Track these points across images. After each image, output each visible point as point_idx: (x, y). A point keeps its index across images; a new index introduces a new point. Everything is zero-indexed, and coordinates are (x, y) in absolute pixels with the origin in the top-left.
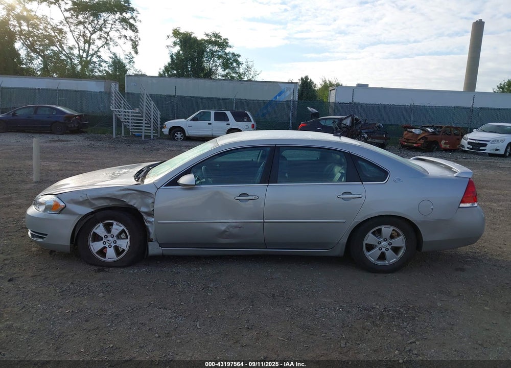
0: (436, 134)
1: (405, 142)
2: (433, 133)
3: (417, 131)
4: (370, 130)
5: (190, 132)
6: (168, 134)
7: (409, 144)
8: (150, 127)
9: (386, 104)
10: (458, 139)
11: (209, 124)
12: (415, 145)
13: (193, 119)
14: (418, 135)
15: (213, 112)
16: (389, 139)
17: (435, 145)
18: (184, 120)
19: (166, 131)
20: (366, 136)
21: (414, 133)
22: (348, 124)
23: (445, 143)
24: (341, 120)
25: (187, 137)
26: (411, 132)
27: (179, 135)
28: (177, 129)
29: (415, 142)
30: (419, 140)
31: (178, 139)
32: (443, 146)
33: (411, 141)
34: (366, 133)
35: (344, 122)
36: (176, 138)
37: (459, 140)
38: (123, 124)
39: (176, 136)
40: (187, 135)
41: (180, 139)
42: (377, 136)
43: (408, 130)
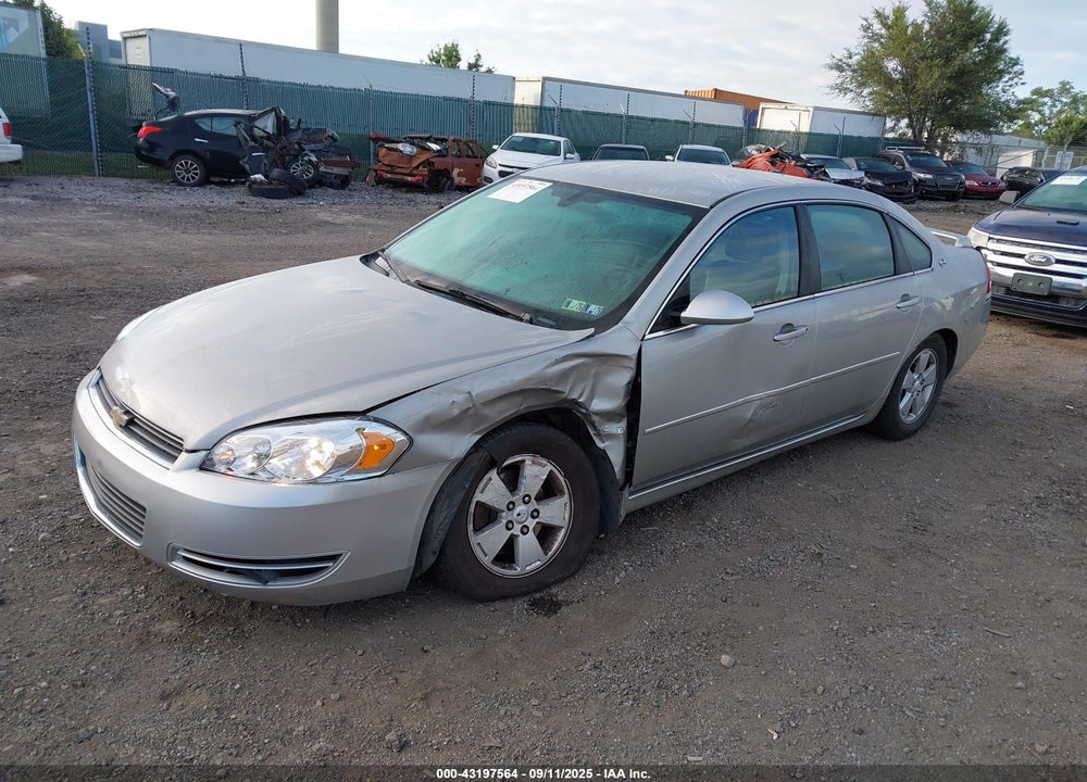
0: (443, 156)
1: (388, 172)
2: (440, 154)
3: (406, 148)
4: (320, 146)
7: (397, 177)
9: (316, 84)
10: (477, 165)
12: (409, 179)
14: (411, 157)
16: (359, 165)
17: (445, 179)
20: (314, 159)
21: (401, 152)
22: (270, 129)
23: (459, 175)
24: (251, 119)
26: (396, 150)
29: (408, 171)
30: (417, 167)
32: (457, 180)
33: (398, 170)
34: (312, 151)
35: (259, 123)
37: (480, 166)
42: (334, 159)
43: (387, 145)
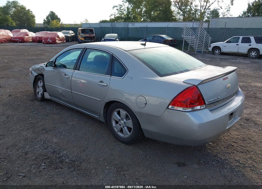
5: (224, 50)
6: (211, 50)
8: (202, 46)
11: (237, 45)
13: (227, 42)
15: (241, 37)
18: (222, 42)
19: (210, 49)
25: (222, 53)
27: (217, 52)
28: (217, 48)
31: (216, 54)
36: (215, 53)
38: (189, 45)
39: (215, 52)
40: (222, 51)
41: (218, 54)
